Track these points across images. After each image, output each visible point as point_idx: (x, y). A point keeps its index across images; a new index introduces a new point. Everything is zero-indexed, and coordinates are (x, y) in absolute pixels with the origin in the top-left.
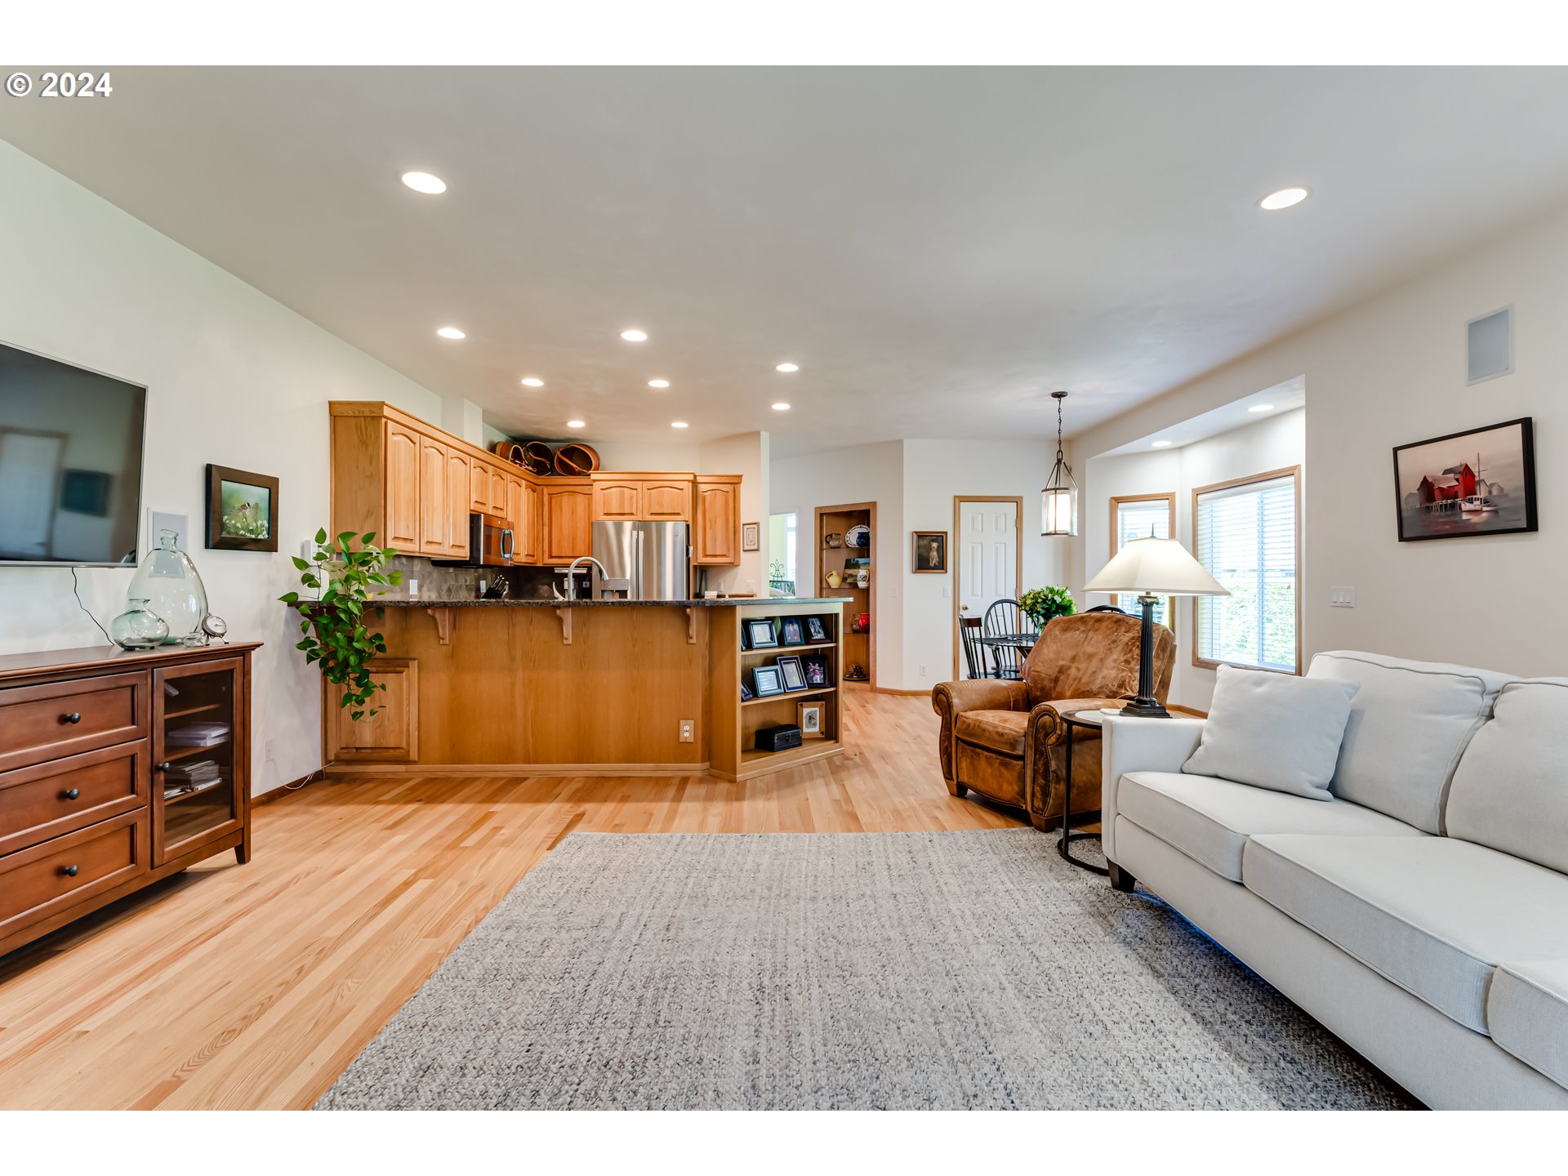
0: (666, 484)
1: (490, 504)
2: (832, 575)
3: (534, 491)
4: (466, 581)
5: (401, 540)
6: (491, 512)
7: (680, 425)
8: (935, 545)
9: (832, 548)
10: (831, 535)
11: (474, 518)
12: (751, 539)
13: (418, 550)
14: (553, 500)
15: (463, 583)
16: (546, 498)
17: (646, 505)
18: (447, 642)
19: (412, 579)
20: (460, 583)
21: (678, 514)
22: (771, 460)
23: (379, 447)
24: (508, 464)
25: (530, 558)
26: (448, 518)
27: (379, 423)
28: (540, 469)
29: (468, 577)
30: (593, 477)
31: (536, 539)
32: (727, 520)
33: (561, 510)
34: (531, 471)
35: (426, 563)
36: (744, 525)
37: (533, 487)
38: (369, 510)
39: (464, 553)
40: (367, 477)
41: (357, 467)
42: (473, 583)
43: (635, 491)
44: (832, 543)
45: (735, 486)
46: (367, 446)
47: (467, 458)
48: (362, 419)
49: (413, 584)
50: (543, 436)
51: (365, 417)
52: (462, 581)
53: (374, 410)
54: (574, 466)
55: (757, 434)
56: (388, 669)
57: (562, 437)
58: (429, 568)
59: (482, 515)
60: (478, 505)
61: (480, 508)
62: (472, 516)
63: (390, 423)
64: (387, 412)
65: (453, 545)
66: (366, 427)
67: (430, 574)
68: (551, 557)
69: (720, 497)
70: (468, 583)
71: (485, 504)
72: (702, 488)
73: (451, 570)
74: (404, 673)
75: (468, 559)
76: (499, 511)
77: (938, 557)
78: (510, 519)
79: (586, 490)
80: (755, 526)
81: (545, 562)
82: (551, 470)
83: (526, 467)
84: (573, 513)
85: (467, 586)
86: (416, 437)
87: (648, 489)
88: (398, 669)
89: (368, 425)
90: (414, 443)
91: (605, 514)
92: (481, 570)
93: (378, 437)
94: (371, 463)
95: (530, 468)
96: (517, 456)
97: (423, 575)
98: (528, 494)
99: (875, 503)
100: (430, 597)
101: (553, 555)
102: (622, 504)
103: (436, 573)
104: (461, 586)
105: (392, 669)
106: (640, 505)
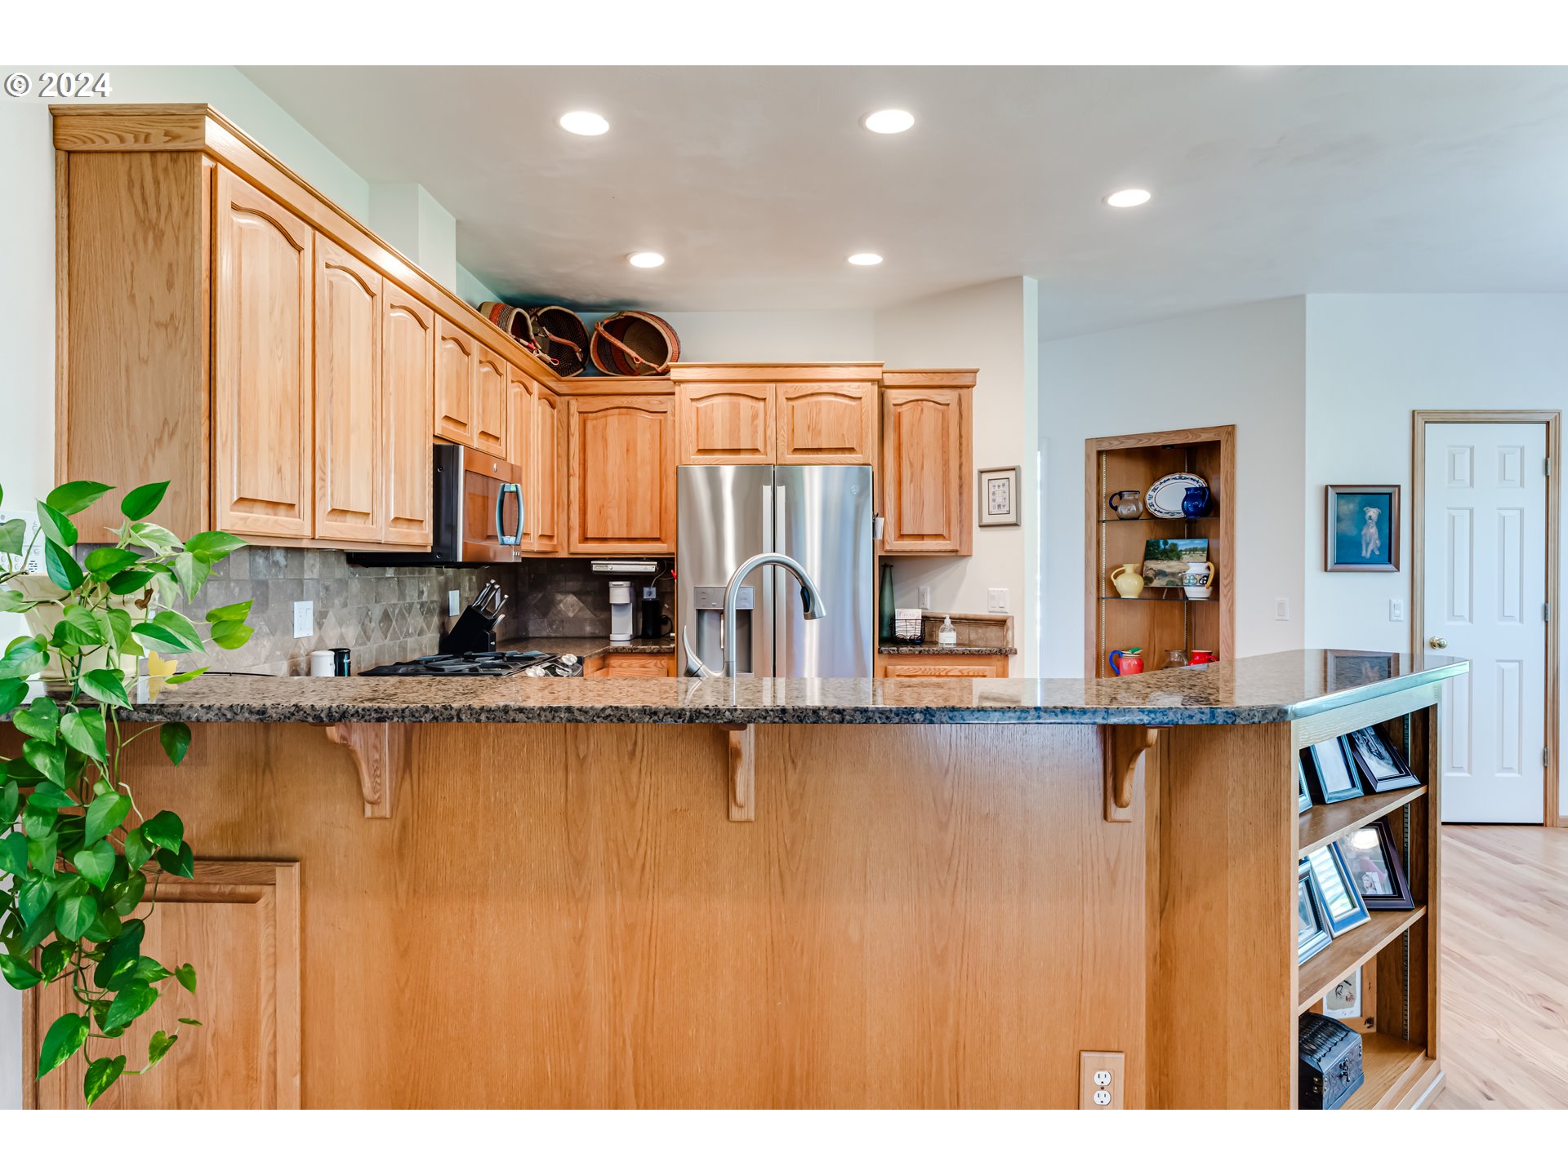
0: (825, 387)
1: (476, 426)
2: (1123, 572)
3: (552, 406)
4: (421, 593)
5: (259, 507)
6: (477, 442)
7: (866, 259)
8: (1373, 513)
9: (1122, 519)
10: (1120, 494)
11: (444, 456)
12: (999, 500)
13: (308, 532)
14: (589, 424)
15: (416, 600)
16: (575, 421)
17: (784, 433)
18: (385, 811)
19: (301, 599)
20: (408, 600)
21: (851, 450)
22: (1042, 339)
23: (194, 240)
24: (505, 340)
25: (545, 541)
26: (384, 451)
27: (193, 171)
28: (566, 362)
29: (424, 586)
30: (675, 374)
31: (557, 502)
32: (946, 463)
33: (606, 446)
34: (550, 365)
35: (332, 559)
36: (982, 472)
37: (551, 398)
38: (166, 422)
39: (421, 537)
40: (158, 324)
41: (132, 297)
42: (435, 598)
43: (762, 404)
44: (1124, 510)
45: (964, 391)
46: (159, 238)
47: (427, 315)
48: (146, 158)
49: (303, 614)
50: (569, 296)
51: (153, 153)
52: (412, 596)
53: (177, 130)
54: (634, 354)
55: (1016, 281)
56: (215, 889)
57: (605, 299)
58: (342, 570)
59: (462, 448)
60: (451, 426)
61: (453, 433)
62: (437, 450)
63: (223, 173)
64: (215, 136)
65: (396, 519)
66: (157, 183)
67: (343, 583)
68: (585, 539)
69: (930, 414)
70: (425, 598)
71: (465, 425)
72: (894, 396)
73: (390, 572)
74: (261, 903)
75: (429, 550)
76: (491, 442)
77: (1380, 537)
78: (512, 460)
79: (654, 403)
80: (1011, 475)
81: (572, 550)
82: (582, 365)
83: (541, 353)
84: (630, 449)
85: (422, 605)
86: (304, 234)
87: (788, 399)
88: (243, 889)
89: (161, 177)
90: (299, 249)
91: (701, 451)
92: (450, 572)
93: (189, 212)
94: (170, 285)
95: (548, 358)
96: (520, 330)
97: (327, 589)
98: (543, 413)
99: (1233, 426)
100: (342, 637)
101: (589, 536)
102: (734, 431)
103: (358, 581)
104: (411, 605)
105: (227, 889)
106: (771, 432)
